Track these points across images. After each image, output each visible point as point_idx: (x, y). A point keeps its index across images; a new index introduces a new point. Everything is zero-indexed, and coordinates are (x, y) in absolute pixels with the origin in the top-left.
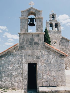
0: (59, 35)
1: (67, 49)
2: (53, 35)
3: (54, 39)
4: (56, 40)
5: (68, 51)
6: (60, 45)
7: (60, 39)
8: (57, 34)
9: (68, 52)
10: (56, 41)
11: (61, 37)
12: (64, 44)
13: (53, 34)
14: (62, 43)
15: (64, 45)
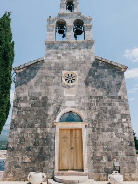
0: (87, 54)
1: (113, 98)
2: (63, 55)
3: (68, 66)
4: (76, 69)
5: (117, 104)
6: (87, 84)
7: (89, 66)
8: (77, 51)
9: (120, 107)
10: (76, 73)
11: (93, 60)
12: (104, 80)
13: (65, 53)
14: (97, 77)
15: (103, 83)
